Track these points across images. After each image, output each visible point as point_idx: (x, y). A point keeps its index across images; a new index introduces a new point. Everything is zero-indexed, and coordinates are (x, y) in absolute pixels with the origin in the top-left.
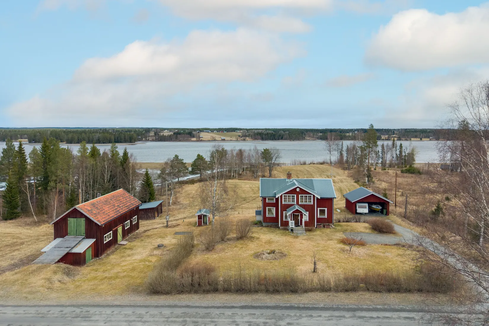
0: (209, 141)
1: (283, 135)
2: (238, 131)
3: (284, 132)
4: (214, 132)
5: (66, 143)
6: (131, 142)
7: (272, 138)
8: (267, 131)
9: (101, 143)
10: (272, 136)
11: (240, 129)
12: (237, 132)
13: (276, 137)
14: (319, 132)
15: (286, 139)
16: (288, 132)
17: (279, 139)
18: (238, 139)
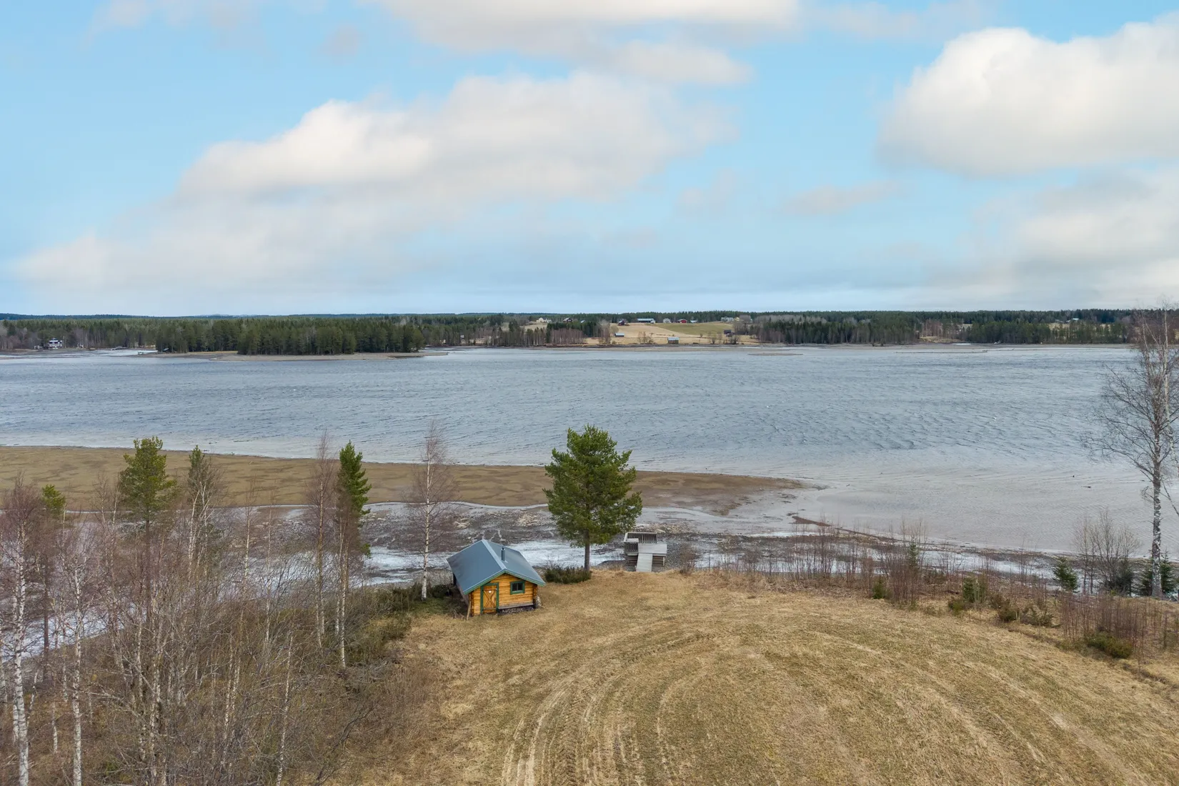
0: (634, 346)
1: (852, 328)
2: (729, 319)
3: (858, 320)
4: (664, 321)
5: (238, 354)
6: (407, 350)
7: (816, 338)
8: (808, 318)
9: (320, 354)
10: (819, 332)
11: (736, 314)
12: (725, 321)
13: (829, 336)
14: (963, 321)
15: (861, 341)
16: (869, 321)
17: (838, 342)
18: (717, 342)
